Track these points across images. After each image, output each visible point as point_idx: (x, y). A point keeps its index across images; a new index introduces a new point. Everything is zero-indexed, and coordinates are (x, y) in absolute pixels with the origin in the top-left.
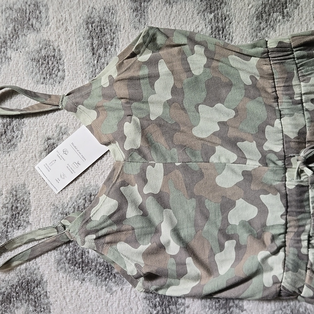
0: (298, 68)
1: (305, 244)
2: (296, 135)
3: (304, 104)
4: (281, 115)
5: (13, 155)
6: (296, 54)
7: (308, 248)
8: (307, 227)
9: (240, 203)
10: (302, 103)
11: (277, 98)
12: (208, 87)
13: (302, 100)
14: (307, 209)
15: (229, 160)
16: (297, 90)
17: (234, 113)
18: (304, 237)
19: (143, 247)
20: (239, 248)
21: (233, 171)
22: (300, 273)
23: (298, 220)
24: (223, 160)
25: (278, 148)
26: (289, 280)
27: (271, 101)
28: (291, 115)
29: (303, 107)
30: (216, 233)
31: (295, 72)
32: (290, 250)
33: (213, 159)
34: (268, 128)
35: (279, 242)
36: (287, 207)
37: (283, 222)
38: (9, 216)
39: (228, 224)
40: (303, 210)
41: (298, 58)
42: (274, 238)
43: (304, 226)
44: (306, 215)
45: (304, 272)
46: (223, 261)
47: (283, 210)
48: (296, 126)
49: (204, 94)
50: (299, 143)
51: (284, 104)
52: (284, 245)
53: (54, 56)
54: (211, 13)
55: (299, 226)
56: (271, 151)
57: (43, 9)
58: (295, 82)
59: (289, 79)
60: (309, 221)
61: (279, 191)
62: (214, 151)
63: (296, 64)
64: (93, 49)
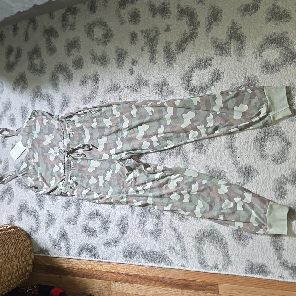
0: (67, 124)
1: (70, 179)
2: (67, 145)
3: (70, 135)
4: (64, 139)
5: (5, 148)
6: (67, 120)
7: (70, 180)
8: (70, 174)
9: (56, 165)
10: (69, 135)
11: (63, 133)
12: (48, 129)
13: (69, 134)
14: (70, 168)
15: (53, 152)
16: (68, 131)
17: (53, 137)
18: (69, 177)
19: (33, 179)
20: (56, 180)
21: (53, 156)
22: (67, 187)
23: (67, 171)
24: (52, 152)
25: (63, 149)
26: (63, 189)
27: (62, 134)
28: (66, 139)
29: (69, 136)
30: (50, 174)
31: (66, 125)
32: (66, 180)
33: (49, 152)
34: (60, 143)
35: (63, 178)
36: (64, 167)
37: (64, 172)
38: (4, 168)
39: (53, 172)
40: (68, 168)
41: (67, 121)
42: (62, 177)
43: (69, 173)
44: (70, 170)
45: (68, 187)
46: (52, 184)
47: (63, 168)
48: (67, 142)
49: (48, 131)
50: (68, 147)
51: (65, 135)
52: (65, 179)
53: (14, 118)
54: (50, 105)
55: (68, 173)
56: (61, 150)
57: (11, 104)
58: (67, 128)
59: (65, 127)
60: (70, 172)
61: (62, 162)
62: (50, 149)
63: (66, 123)
64: (23, 116)
